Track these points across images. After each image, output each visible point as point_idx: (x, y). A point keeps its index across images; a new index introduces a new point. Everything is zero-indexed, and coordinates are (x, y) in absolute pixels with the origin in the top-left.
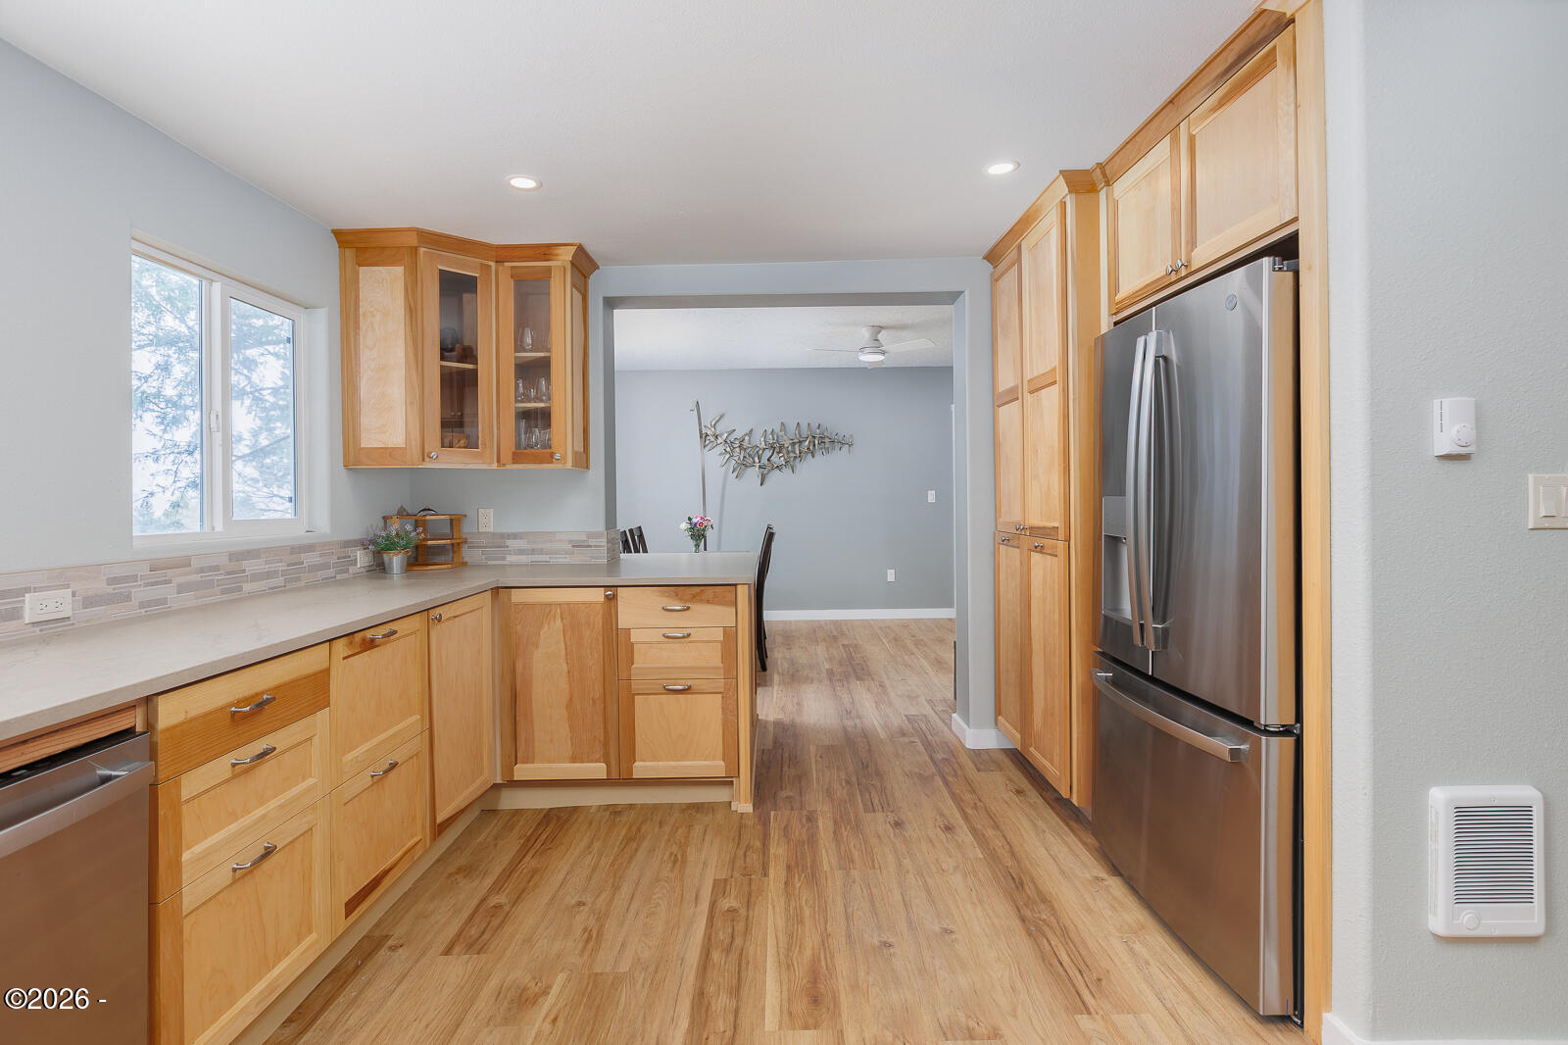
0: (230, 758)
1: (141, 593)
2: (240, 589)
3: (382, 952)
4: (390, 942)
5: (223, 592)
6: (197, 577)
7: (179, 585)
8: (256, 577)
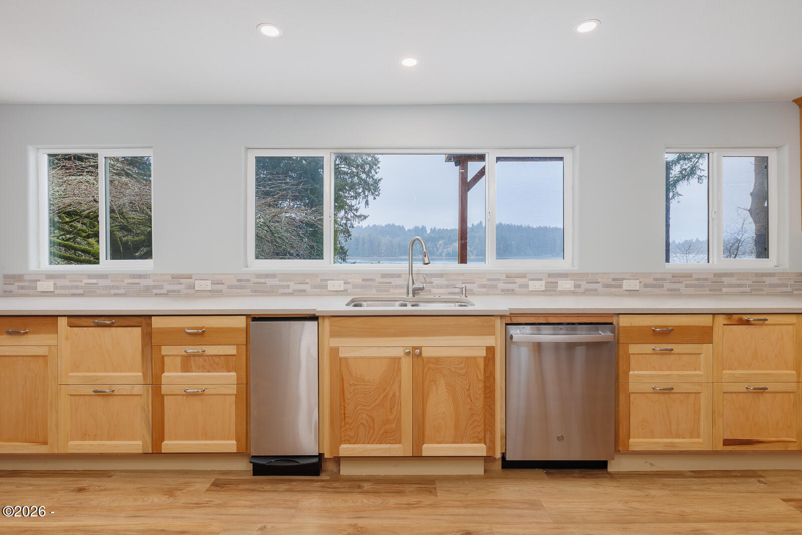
0: (653, 346)
1: (667, 285)
2: (721, 290)
3: (754, 479)
4: (762, 479)
5: (710, 290)
6: (696, 282)
7: (686, 285)
8: (730, 286)
